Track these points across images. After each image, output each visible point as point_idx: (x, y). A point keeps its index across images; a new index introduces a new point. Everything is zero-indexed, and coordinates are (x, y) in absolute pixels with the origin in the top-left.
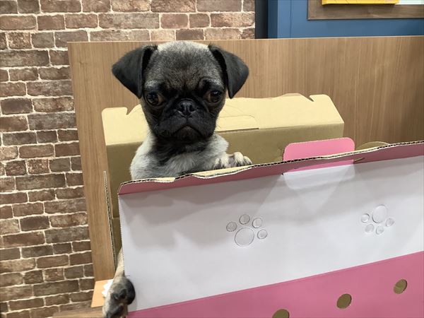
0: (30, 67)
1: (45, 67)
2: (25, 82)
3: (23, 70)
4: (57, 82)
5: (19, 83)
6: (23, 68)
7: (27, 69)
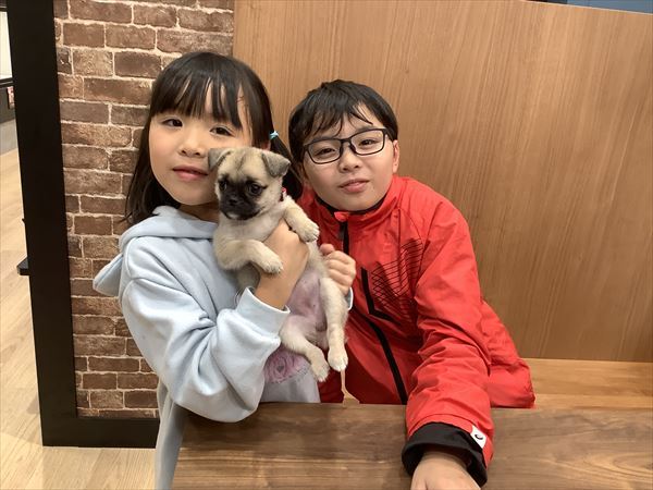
0: (166, 6)
1: (189, 9)
2: (156, 29)
3: (155, 9)
4: (204, 34)
5: (146, 29)
6: (156, 5)
7: (161, 8)
